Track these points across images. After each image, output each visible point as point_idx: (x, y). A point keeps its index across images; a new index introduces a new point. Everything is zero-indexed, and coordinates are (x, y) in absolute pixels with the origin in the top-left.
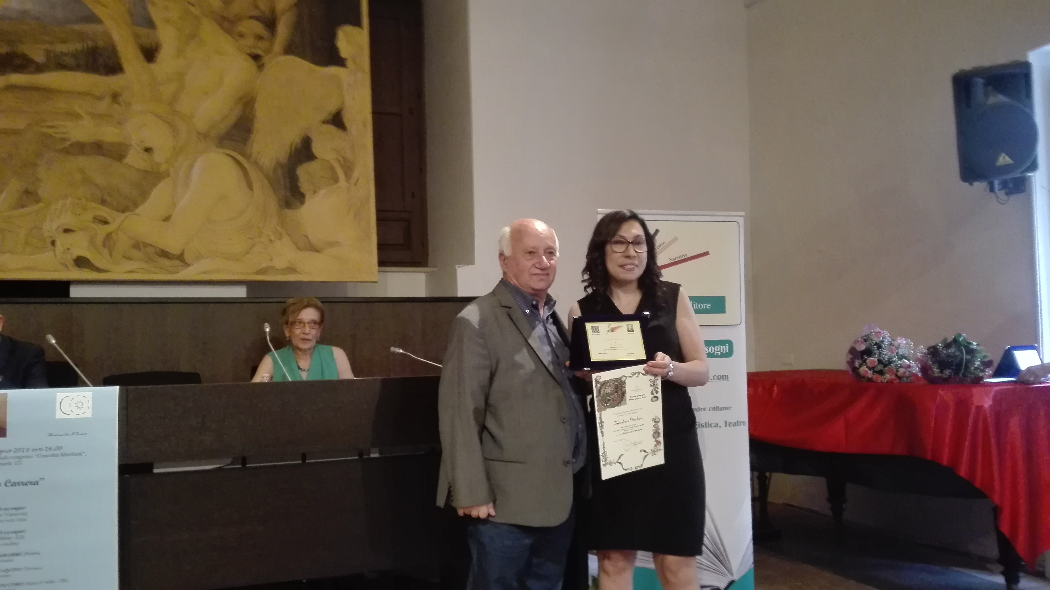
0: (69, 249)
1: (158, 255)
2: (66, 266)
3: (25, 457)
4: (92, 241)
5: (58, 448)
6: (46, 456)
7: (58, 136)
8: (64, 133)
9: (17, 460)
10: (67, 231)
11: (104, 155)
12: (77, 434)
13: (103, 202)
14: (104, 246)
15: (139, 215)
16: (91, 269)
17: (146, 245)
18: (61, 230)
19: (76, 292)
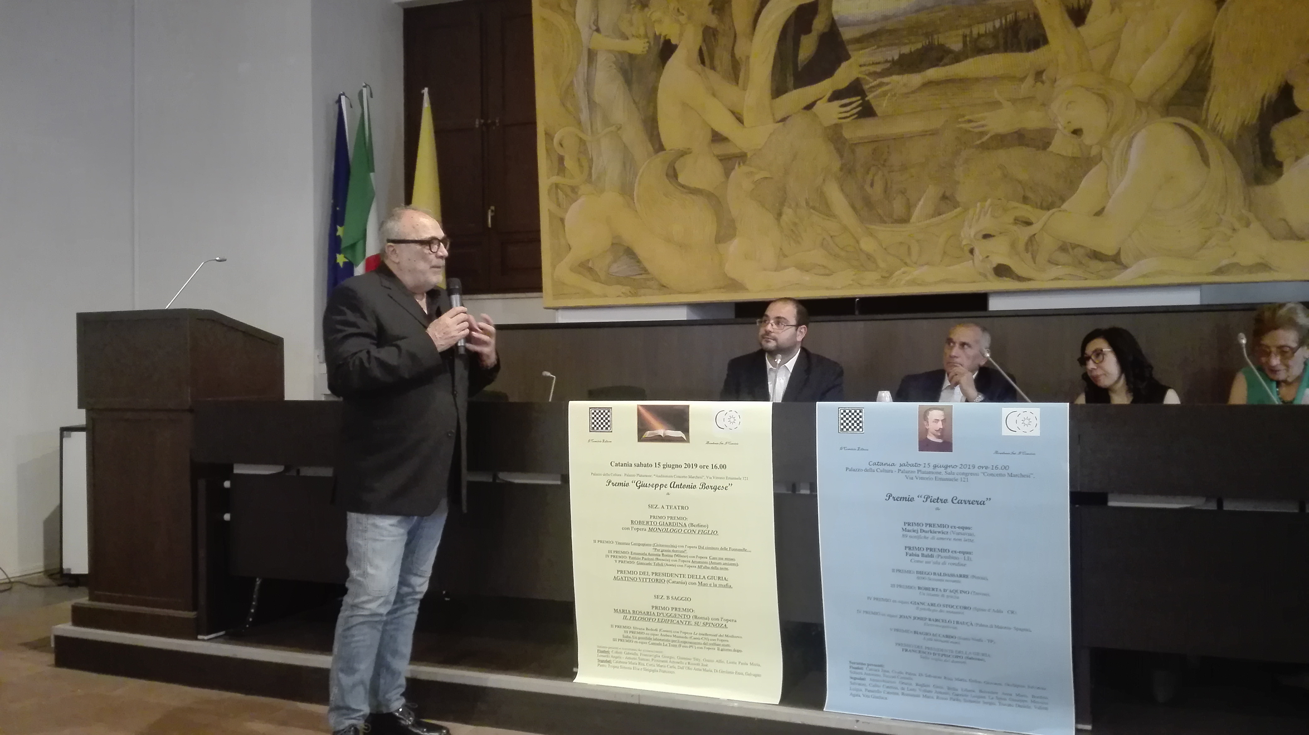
0: (988, 257)
1: (1089, 257)
2: (985, 276)
3: (971, 474)
4: (1013, 245)
5: (1005, 468)
6: (992, 475)
7: (977, 130)
8: (983, 126)
9: (964, 476)
10: (986, 236)
11: (1027, 145)
12: (1024, 453)
13: (1025, 200)
14: (1027, 250)
15: (1065, 211)
16: (1013, 279)
17: (1075, 246)
18: (980, 235)
19: (995, 304)
